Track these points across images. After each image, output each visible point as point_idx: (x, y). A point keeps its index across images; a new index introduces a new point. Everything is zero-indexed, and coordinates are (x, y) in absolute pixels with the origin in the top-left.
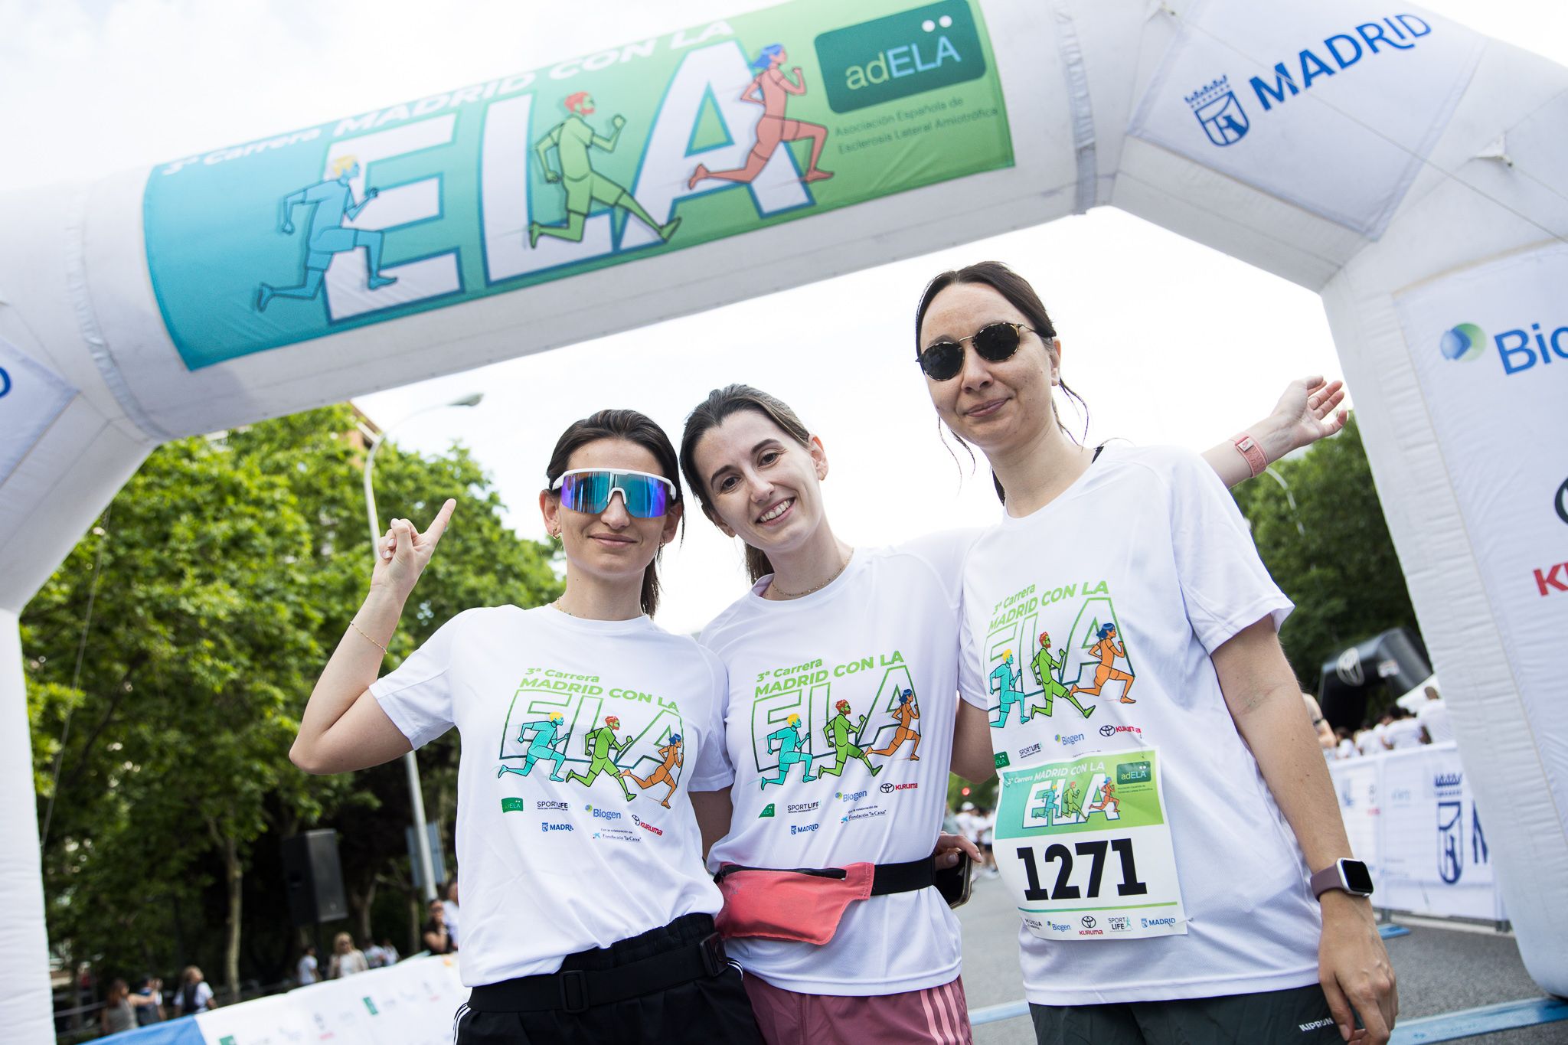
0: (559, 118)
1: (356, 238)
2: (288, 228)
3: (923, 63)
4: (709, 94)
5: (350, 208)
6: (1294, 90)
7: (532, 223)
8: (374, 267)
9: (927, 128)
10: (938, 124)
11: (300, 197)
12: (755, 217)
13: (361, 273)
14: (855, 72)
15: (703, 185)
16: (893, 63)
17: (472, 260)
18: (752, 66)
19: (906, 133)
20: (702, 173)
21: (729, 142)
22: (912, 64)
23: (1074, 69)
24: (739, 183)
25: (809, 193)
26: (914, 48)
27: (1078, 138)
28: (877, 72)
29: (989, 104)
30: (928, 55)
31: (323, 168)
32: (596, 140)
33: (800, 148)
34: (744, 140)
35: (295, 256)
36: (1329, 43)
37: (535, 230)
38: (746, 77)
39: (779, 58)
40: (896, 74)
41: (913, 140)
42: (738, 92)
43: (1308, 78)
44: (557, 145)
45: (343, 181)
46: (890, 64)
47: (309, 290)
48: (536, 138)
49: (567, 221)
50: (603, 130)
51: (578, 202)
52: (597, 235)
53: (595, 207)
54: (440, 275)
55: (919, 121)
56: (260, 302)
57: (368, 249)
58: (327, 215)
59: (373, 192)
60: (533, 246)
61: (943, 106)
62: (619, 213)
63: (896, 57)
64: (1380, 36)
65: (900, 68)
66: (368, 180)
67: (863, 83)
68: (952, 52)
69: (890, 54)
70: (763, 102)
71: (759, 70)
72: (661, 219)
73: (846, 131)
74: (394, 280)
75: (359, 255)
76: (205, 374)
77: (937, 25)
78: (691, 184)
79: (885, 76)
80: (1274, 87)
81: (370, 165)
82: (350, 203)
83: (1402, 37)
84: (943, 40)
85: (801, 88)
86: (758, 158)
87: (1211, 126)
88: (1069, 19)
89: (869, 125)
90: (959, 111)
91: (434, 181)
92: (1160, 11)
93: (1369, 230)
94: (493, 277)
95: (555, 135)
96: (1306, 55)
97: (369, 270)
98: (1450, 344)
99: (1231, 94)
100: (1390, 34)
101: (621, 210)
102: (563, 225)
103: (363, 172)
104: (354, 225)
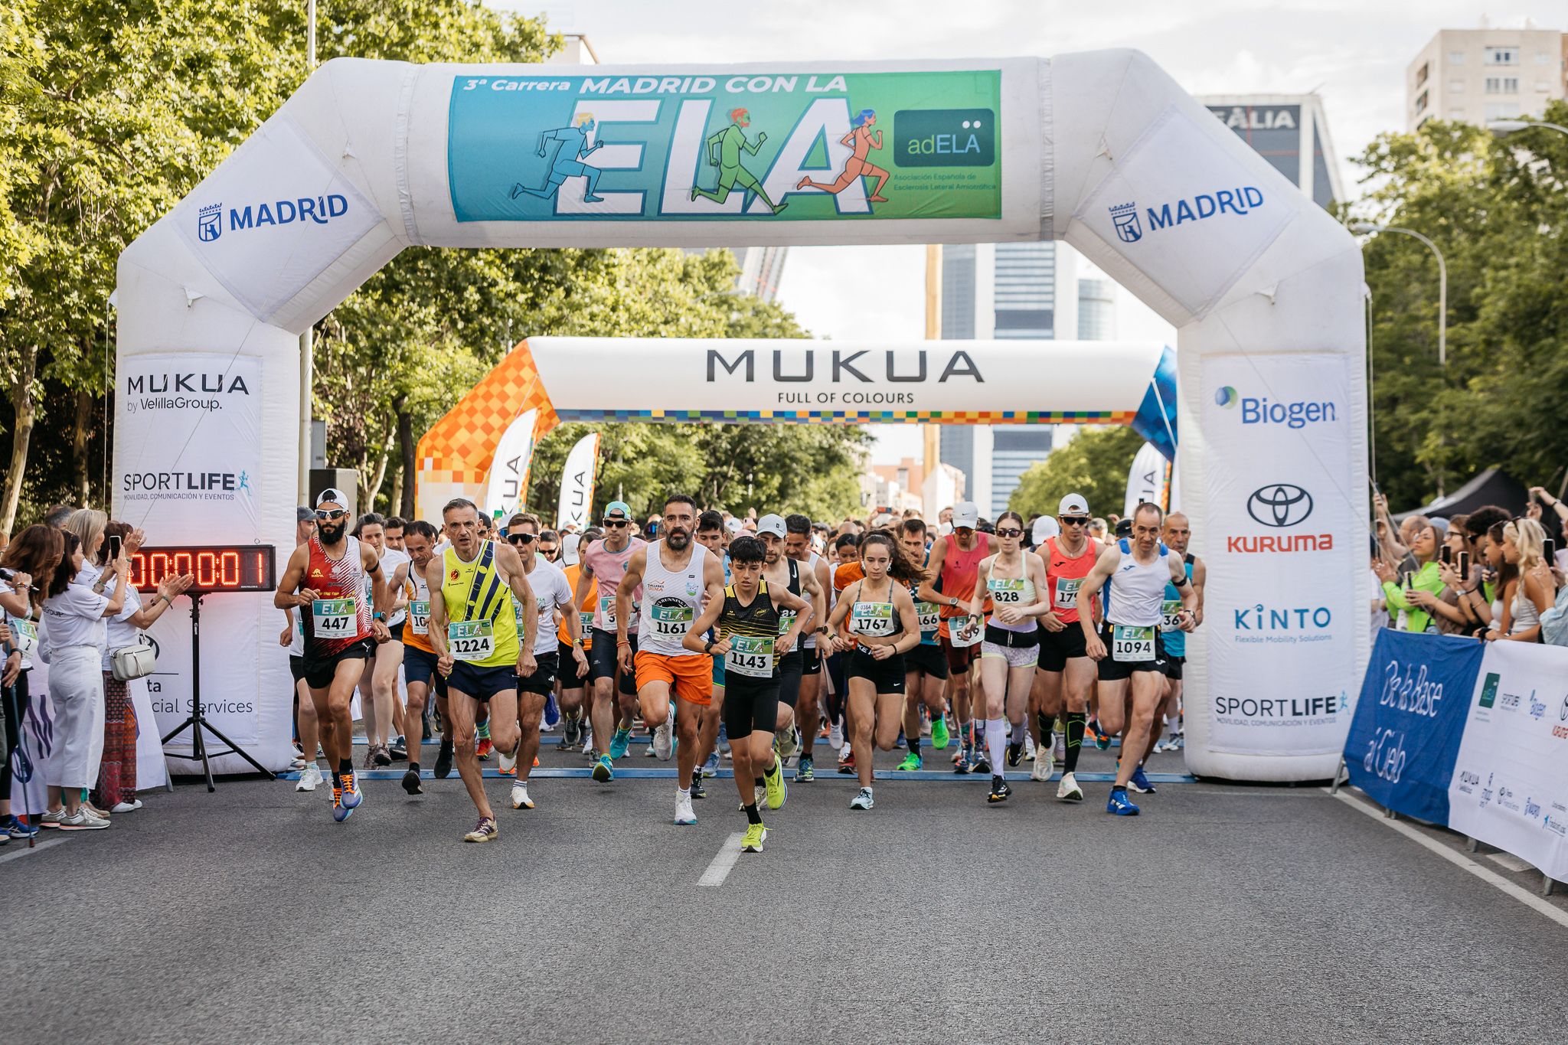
0: (726, 124)
1: (584, 170)
2: (542, 153)
3: (957, 148)
4: (822, 133)
5: (584, 151)
6: (1171, 224)
7: (695, 186)
8: (591, 190)
9: (951, 187)
10: (958, 187)
11: (553, 134)
12: (833, 212)
13: (582, 192)
14: (915, 144)
15: (806, 189)
16: (939, 144)
17: (653, 199)
18: (852, 121)
19: (937, 187)
20: (807, 182)
21: (828, 167)
22: (950, 147)
23: (1047, 174)
24: (828, 193)
25: (870, 207)
26: (954, 137)
27: (1043, 213)
28: (928, 146)
29: (992, 182)
30: (961, 144)
31: (571, 118)
32: (746, 145)
33: (870, 181)
34: (837, 168)
35: (544, 171)
36: (1198, 199)
37: (696, 191)
39: (870, 121)
40: (939, 151)
41: (943, 192)
42: (840, 137)
43: (1180, 218)
44: (721, 142)
45: (583, 132)
46: (937, 142)
47: (547, 193)
48: (709, 135)
49: (718, 190)
50: (752, 140)
51: (727, 181)
52: (734, 202)
53: (736, 186)
54: (632, 203)
55: (946, 182)
56: (514, 194)
57: (589, 178)
58: (568, 150)
59: (600, 143)
60: (693, 200)
61: (964, 177)
62: (751, 194)
63: (942, 140)
64: (1230, 202)
65: (942, 148)
66: (598, 135)
67: (918, 151)
68: (976, 145)
69: (939, 137)
70: (854, 148)
71: (856, 126)
72: (776, 202)
73: (901, 178)
74: (602, 200)
75: (583, 180)
76: (467, 226)
77: (972, 125)
78: (799, 186)
79: (932, 150)
80: (1160, 218)
81: (601, 124)
82: (584, 147)
83: (1242, 205)
84: (973, 137)
85: (880, 143)
86: (844, 181)
87: (1120, 228)
88: (1052, 143)
89: (916, 178)
90: (972, 182)
91: (640, 147)
92: (1104, 154)
93: (1197, 314)
94: (664, 211)
95: (722, 135)
96: (1182, 204)
97: (587, 190)
98: (1220, 396)
99: (1135, 215)
100: (1236, 202)
101: (753, 190)
102: (715, 192)
103: (595, 128)
104: (584, 161)
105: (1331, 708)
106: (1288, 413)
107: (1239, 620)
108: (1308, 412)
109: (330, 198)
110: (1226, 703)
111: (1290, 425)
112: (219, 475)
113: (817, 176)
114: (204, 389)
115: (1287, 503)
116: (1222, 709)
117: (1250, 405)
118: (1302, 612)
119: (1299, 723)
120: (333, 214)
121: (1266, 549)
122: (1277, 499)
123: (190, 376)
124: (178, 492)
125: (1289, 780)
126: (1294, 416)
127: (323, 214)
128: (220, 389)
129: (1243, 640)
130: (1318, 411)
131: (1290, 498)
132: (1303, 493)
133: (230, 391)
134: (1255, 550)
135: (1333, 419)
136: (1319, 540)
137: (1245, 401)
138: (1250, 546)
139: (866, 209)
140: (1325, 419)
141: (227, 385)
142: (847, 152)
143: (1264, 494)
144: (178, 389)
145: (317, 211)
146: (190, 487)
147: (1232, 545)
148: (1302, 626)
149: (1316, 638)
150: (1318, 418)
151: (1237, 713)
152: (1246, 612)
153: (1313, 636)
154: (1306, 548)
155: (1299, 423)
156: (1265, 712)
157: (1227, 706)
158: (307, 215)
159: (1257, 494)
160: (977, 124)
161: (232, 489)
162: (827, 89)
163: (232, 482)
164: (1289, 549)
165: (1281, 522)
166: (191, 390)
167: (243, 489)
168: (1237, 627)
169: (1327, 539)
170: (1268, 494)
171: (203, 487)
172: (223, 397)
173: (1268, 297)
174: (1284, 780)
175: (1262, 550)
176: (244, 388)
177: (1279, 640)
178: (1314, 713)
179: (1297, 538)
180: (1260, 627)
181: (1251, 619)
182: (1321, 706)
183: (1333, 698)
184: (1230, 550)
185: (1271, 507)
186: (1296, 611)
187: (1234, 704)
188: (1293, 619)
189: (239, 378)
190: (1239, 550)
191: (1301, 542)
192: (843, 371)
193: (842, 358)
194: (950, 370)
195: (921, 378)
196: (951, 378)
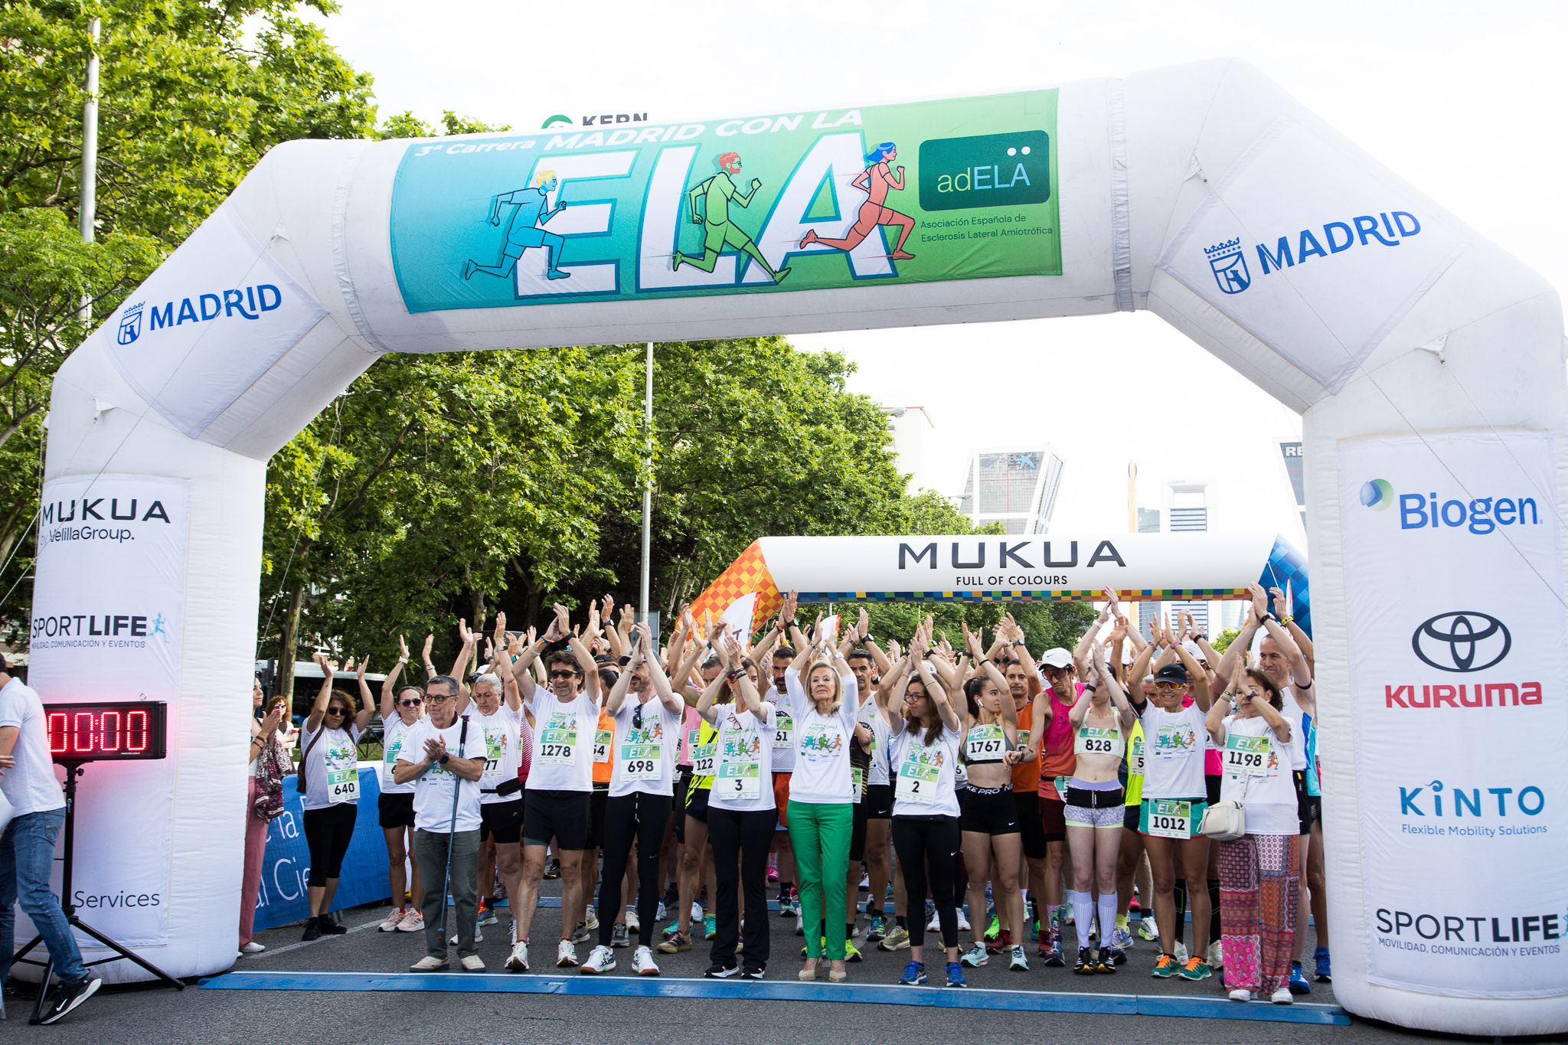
0: (711, 171)
1: (543, 239)
2: (496, 221)
3: (1000, 182)
4: (829, 175)
5: (544, 215)
6: (1290, 263)
7: (676, 251)
8: (554, 263)
9: (994, 234)
10: (1003, 232)
11: (508, 198)
12: (848, 276)
13: (544, 266)
14: (946, 179)
15: (811, 247)
16: (977, 178)
17: (628, 271)
18: (867, 157)
19: (976, 235)
20: (812, 237)
21: (837, 217)
22: (991, 182)
23: (1119, 209)
25: (893, 267)
26: (996, 167)
27: (1116, 263)
28: (963, 182)
29: (1047, 224)
30: (1006, 176)
32: (736, 195)
33: (891, 232)
34: (849, 217)
36: (1328, 228)
37: (678, 257)
38: (860, 166)
39: (890, 156)
40: (977, 187)
41: (983, 241)
42: (852, 178)
43: (1303, 255)
44: (706, 194)
45: (542, 192)
46: (973, 180)
47: (504, 271)
48: (691, 186)
49: (704, 255)
50: (743, 189)
51: (714, 242)
52: (725, 270)
53: (726, 249)
54: (602, 277)
55: (987, 228)
56: (466, 273)
57: (551, 247)
58: (526, 216)
59: (562, 205)
60: (675, 270)
61: (1010, 220)
62: (744, 257)
63: (981, 173)
64: (1373, 231)
66: (560, 195)
67: (950, 189)
68: (1025, 177)
69: (976, 169)
70: (869, 190)
71: (872, 163)
72: (776, 267)
73: (929, 225)
74: (568, 275)
75: (545, 250)
76: (420, 318)
77: (1019, 151)
78: (802, 244)
79: (969, 187)
80: (1275, 256)
82: (544, 210)
83: (1391, 234)
84: (1020, 166)
85: (901, 185)
86: (857, 233)
87: (1221, 275)
88: (1125, 167)
89: (948, 224)
90: (1021, 226)
91: (608, 206)
92: (1197, 176)
93: (1330, 385)
94: (642, 286)
95: (706, 185)
96: (1306, 235)
97: (550, 264)
98: (1368, 493)
99: (1240, 255)
100: (1381, 229)
101: (746, 254)
102: (699, 257)
103: (558, 187)
104: (544, 228)
105: (1551, 932)
106: (1469, 513)
107: (1406, 802)
108: (1498, 511)
109: (260, 289)
110: (1392, 919)
111: (1472, 529)
112: (126, 618)
113: (824, 230)
114: (114, 516)
115: (1472, 638)
116: (1386, 927)
117: (1412, 504)
118: (1501, 793)
119: (1505, 952)
120: (264, 308)
121: (1443, 703)
122: (1457, 633)
123: (99, 501)
124: (78, 638)
125: (1492, 1034)
126: (1477, 517)
127: (253, 308)
128: (133, 517)
129: (1413, 830)
130: (1513, 509)
131: (1475, 631)
132: (1495, 624)
133: (145, 519)
134: (1426, 704)
135: (1535, 522)
136: (1521, 691)
137: (1403, 498)
138: (1419, 698)
139: (888, 270)
140: (1522, 521)
141: (142, 511)
142: (861, 196)
143: (1437, 626)
144: (84, 518)
145: (245, 304)
146: (93, 632)
147: (1392, 697)
148: (1502, 813)
149: (1524, 830)
150: (1513, 519)
151: (1409, 934)
152: (1417, 791)
153: (1519, 827)
154: (1502, 703)
155: (1486, 527)
156: (1452, 934)
157: (1393, 922)
158: (234, 310)
159: (1427, 626)
160: (1026, 151)
161: (143, 634)
162: (838, 124)
163: (144, 626)
164: (1478, 703)
165: (1464, 665)
166: (99, 517)
167: (158, 635)
168: (1405, 812)
169: (1533, 690)
170: (1443, 626)
171: (107, 633)
172: (136, 526)
173: (1435, 353)
174: (1485, 1033)
175: (1437, 705)
176: (163, 516)
177: (1469, 832)
178: (1527, 938)
179: (1489, 687)
180: (1439, 812)
181: (1424, 801)
182: (1536, 928)
183: (1554, 917)
184: (1389, 704)
185: (1448, 644)
186: (1492, 791)
187: (1403, 920)
188: (1489, 802)
189: (157, 504)
190: (1403, 704)
191: (1495, 693)
192: (1009, 559)
193: (1008, 548)
194: (1097, 557)
195: (1073, 563)
196: (1098, 563)
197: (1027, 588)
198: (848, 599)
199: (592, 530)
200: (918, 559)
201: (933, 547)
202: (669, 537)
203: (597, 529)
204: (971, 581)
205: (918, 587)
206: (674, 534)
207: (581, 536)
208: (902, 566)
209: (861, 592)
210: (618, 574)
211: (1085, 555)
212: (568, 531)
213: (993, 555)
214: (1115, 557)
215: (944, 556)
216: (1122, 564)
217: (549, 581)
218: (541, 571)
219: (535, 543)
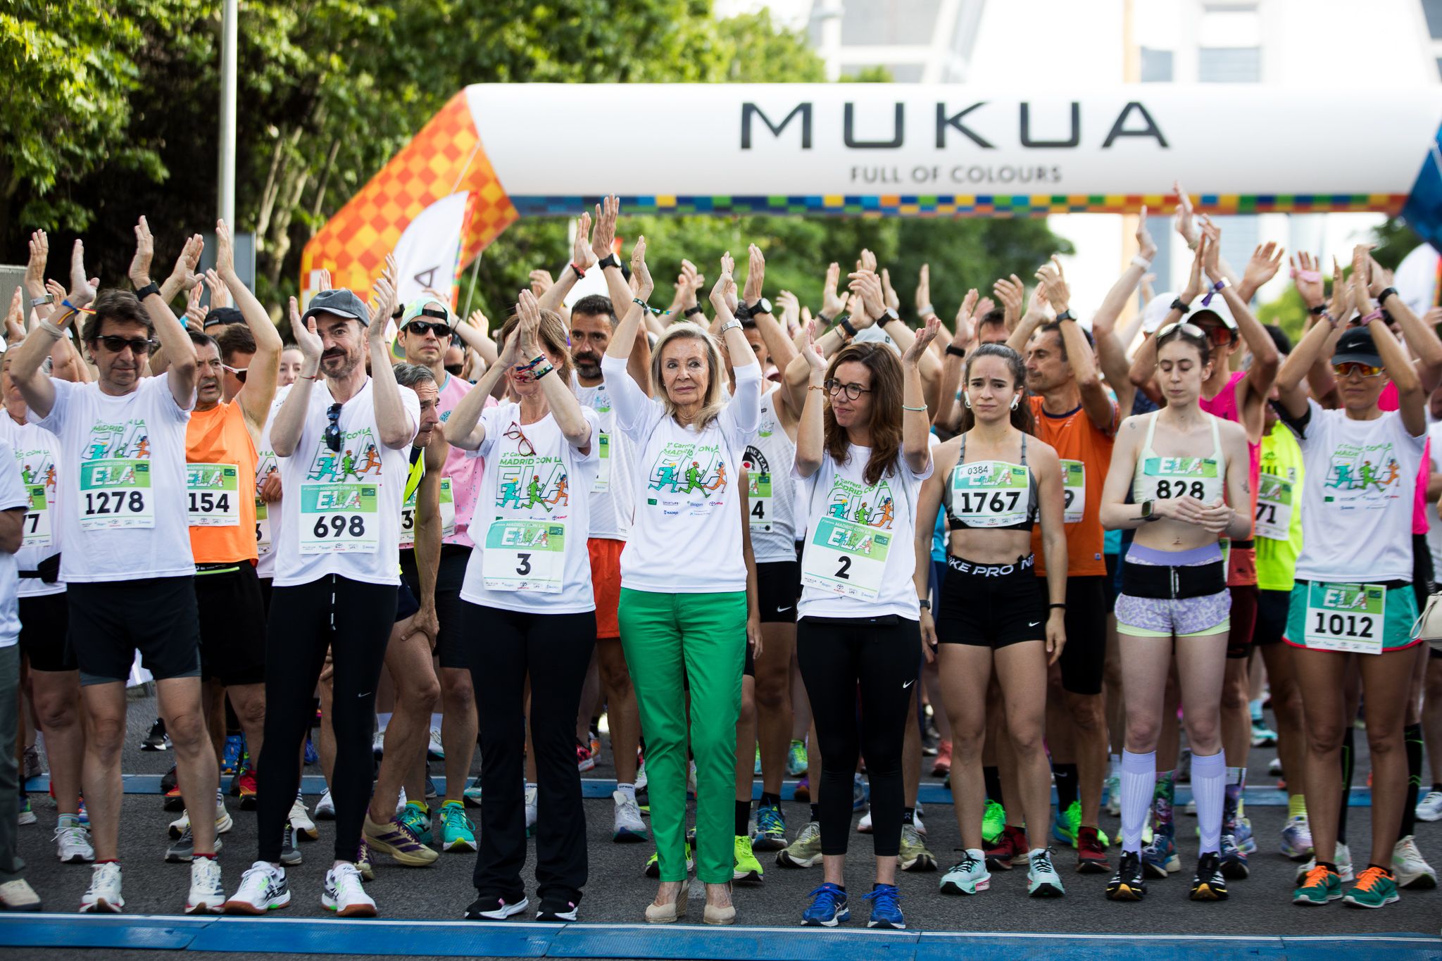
192: (951, 133)
193: (950, 113)
194: (1118, 130)
195: (1073, 142)
196: (1120, 142)
197: (985, 189)
198: (641, 208)
199: (124, 74)
200: (777, 131)
201: (806, 109)
202: (266, 87)
203: (133, 70)
204: (878, 175)
205: (776, 187)
206: (274, 80)
207: (103, 84)
208: (746, 144)
209: (666, 196)
210: (166, 159)
211: (1095, 127)
212: (81, 75)
213: (920, 127)
214: (1152, 130)
215: (827, 126)
216: (1163, 144)
217: (42, 172)
218: (26, 154)
219: (13, 99)
